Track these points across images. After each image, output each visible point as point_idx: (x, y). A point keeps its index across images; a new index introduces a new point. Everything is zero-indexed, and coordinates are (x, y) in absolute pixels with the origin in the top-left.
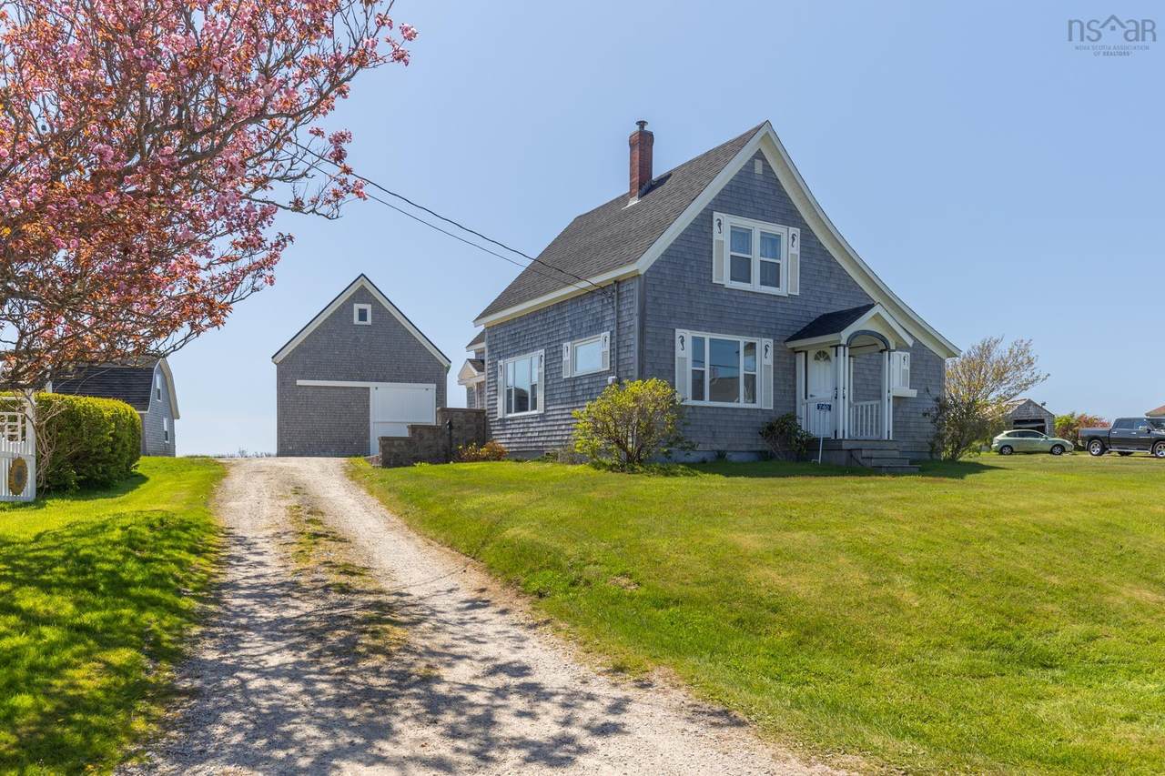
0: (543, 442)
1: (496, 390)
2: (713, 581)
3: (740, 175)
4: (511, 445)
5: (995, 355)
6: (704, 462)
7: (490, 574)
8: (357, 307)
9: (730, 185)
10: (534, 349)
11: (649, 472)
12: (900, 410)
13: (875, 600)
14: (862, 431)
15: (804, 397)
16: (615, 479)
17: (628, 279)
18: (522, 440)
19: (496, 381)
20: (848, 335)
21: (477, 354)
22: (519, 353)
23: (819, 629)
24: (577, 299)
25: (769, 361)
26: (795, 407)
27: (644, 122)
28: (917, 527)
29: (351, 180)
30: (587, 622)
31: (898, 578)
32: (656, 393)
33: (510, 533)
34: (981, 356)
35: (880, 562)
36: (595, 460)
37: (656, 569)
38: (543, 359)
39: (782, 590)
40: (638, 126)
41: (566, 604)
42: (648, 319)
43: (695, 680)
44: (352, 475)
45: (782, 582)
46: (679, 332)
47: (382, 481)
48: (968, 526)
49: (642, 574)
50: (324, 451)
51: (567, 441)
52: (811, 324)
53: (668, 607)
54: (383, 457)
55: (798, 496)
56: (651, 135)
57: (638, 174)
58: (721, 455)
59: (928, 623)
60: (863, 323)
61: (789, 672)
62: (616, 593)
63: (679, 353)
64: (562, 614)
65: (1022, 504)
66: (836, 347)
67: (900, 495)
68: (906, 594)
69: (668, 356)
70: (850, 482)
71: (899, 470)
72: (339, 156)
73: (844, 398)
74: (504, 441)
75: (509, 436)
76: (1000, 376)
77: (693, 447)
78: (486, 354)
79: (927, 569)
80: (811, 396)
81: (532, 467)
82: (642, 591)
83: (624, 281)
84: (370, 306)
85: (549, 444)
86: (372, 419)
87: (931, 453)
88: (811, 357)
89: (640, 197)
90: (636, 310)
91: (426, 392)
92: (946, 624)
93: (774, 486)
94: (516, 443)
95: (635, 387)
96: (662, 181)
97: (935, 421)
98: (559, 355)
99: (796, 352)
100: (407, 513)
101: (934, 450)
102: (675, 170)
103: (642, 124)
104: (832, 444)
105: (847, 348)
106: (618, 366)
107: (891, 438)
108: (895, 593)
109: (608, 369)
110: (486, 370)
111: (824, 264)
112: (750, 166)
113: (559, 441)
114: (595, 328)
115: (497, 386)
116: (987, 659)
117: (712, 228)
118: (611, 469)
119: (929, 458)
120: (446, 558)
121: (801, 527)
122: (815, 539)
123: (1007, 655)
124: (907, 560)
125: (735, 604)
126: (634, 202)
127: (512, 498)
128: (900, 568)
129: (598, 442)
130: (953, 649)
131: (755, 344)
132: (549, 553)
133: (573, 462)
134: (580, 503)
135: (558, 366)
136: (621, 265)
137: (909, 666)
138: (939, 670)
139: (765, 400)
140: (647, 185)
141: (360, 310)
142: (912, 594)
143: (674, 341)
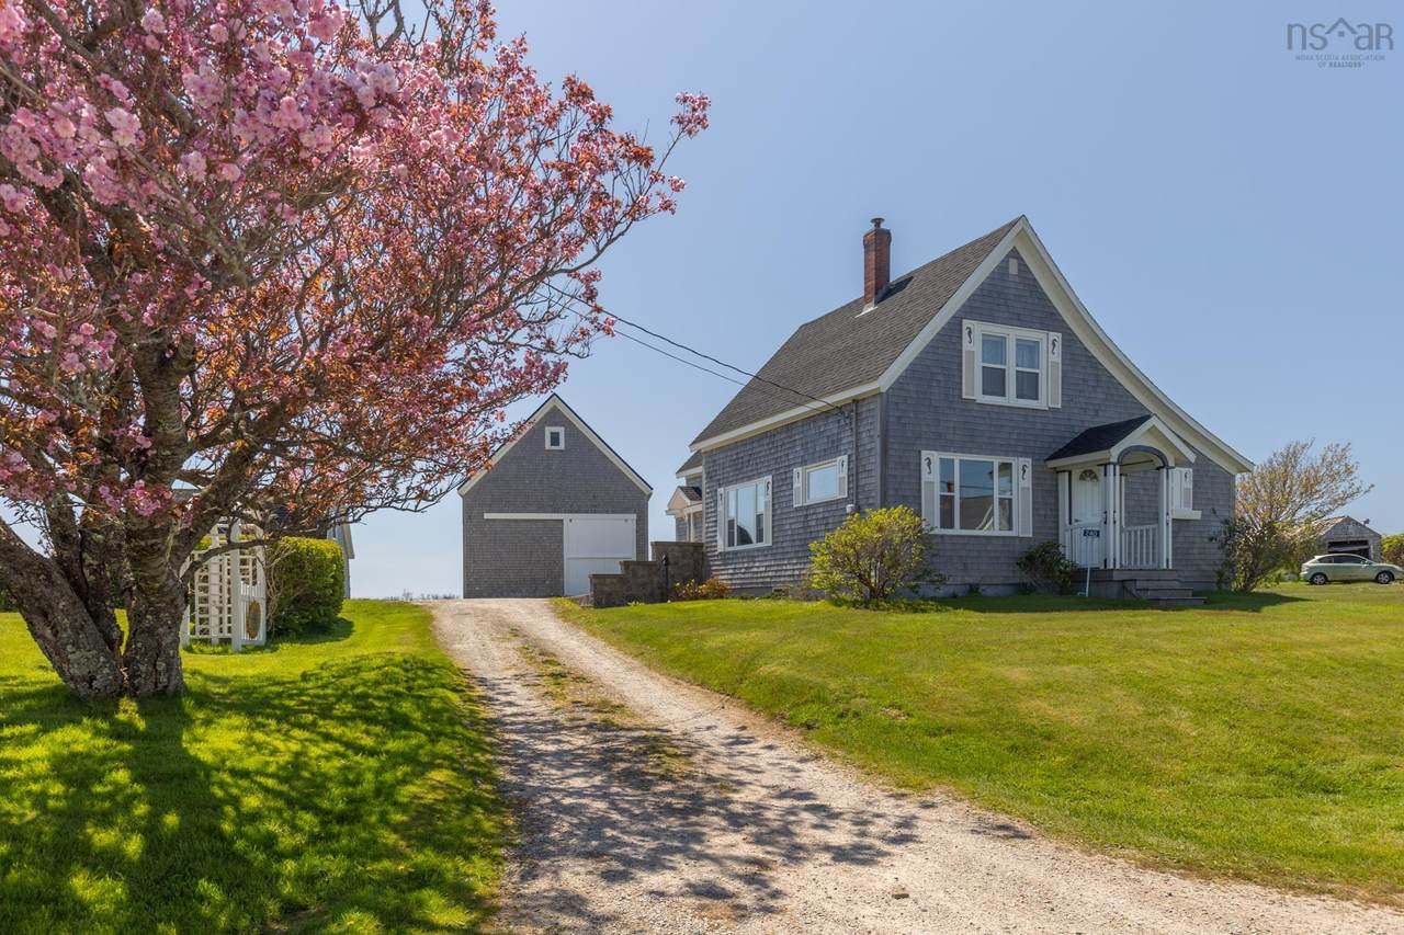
0: (771, 577)
1: (716, 521)
2: (984, 712)
3: (992, 277)
4: (734, 582)
5: (1303, 464)
6: (954, 596)
7: (751, 709)
8: (548, 430)
9: (981, 289)
10: (760, 475)
11: (896, 607)
12: (1181, 534)
13: (1151, 729)
14: (1136, 559)
15: (1067, 522)
16: (863, 617)
17: (868, 398)
18: (747, 576)
19: (715, 511)
20: (1118, 452)
21: (688, 480)
22: (742, 480)
23: (1093, 754)
24: (810, 420)
25: (1027, 482)
26: (1057, 535)
27: (880, 219)
28: (1198, 660)
29: (602, 317)
30: (862, 749)
31: (1175, 709)
32: (903, 523)
33: (766, 669)
34: (1286, 465)
35: (1157, 694)
36: (833, 595)
37: (924, 701)
38: (770, 486)
39: (1054, 720)
40: (873, 225)
41: (838, 734)
42: (891, 440)
43: (976, 795)
44: (564, 616)
45: (1053, 712)
46: (925, 454)
47: (599, 621)
48: (1254, 660)
49: (911, 706)
50: (513, 591)
51: (799, 575)
52: (1075, 439)
53: (941, 736)
54: (594, 596)
55: (1066, 630)
56: (888, 233)
57: (874, 277)
58: (973, 589)
59: (1205, 751)
60: (1137, 438)
61: (1066, 790)
62: (887, 723)
63: (925, 477)
64: (834, 742)
65: (1318, 637)
66: (1105, 465)
67: (1179, 629)
68: (1183, 724)
69: (914, 481)
70: (1124, 616)
71: (1180, 603)
72: (591, 295)
73: (1115, 522)
74: (726, 577)
75: (731, 571)
76: (1309, 489)
77: (943, 581)
78: (704, 481)
79: (1206, 701)
80: (1077, 521)
81: (763, 605)
82: (913, 721)
83: (864, 399)
84: (563, 429)
85: (778, 580)
86: (567, 554)
87: (1219, 583)
88: (1075, 476)
89: (876, 303)
90: (877, 431)
91: (625, 523)
92: (1224, 752)
93: (1037, 620)
94: (741, 579)
95: (879, 516)
96: (903, 284)
97: (1222, 547)
98: (788, 481)
99: (1058, 472)
100: (642, 654)
101: (1222, 579)
102: (916, 271)
103: (877, 222)
104: (1101, 575)
105: (1118, 468)
106: (857, 493)
107: (1170, 567)
108: (1172, 723)
109: (846, 496)
110: (704, 497)
111: (1089, 371)
112: (1002, 268)
113: (789, 576)
114: (831, 451)
115: (716, 516)
116: (1264, 783)
117: (961, 338)
118: (854, 606)
119: (1216, 588)
120: (699, 696)
121: (1070, 661)
122: (1086, 672)
123: (1287, 781)
124: (1185, 692)
125: (1008, 733)
126: (869, 309)
127: (755, 636)
128: (1177, 700)
129: (837, 577)
130: (1231, 775)
131: (1011, 464)
132: (811, 688)
133: (808, 598)
134: (834, 638)
135: (787, 493)
136: (860, 383)
137: (1184, 787)
138: (1215, 792)
139: (1023, 527)
140: (884, 290)
141: (552, 433)
142: (1189, 724)
143: (920, 464)
